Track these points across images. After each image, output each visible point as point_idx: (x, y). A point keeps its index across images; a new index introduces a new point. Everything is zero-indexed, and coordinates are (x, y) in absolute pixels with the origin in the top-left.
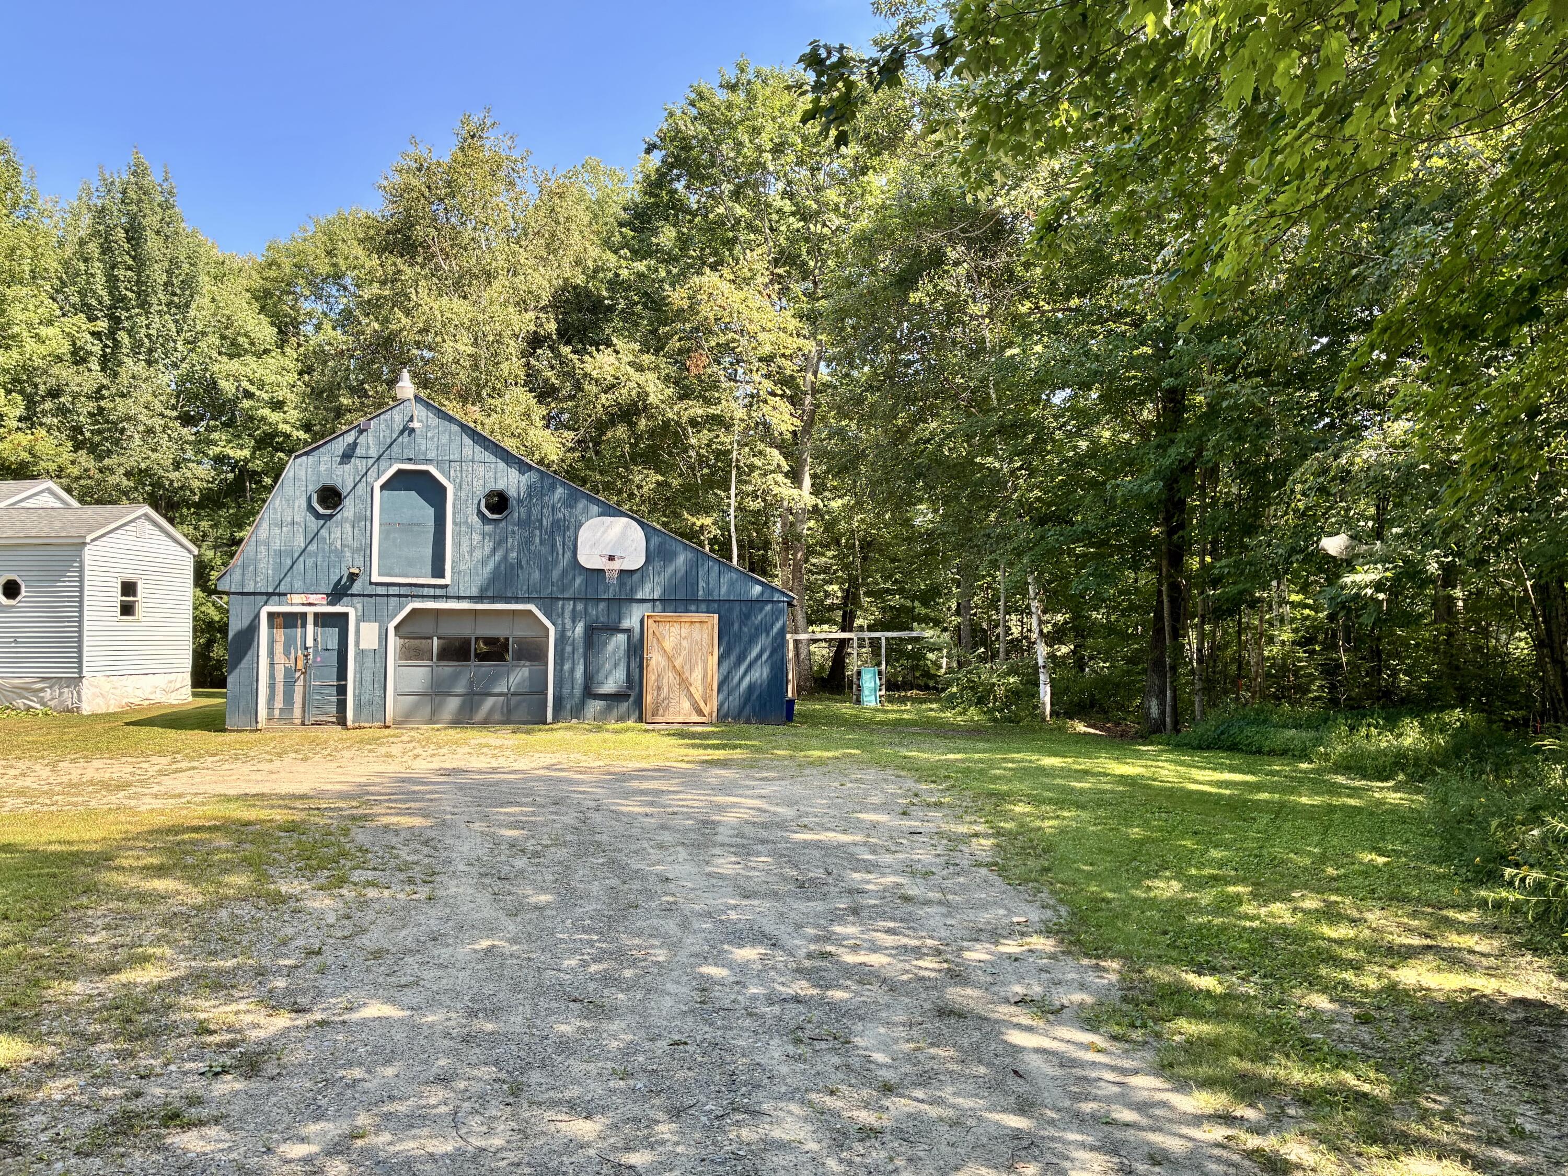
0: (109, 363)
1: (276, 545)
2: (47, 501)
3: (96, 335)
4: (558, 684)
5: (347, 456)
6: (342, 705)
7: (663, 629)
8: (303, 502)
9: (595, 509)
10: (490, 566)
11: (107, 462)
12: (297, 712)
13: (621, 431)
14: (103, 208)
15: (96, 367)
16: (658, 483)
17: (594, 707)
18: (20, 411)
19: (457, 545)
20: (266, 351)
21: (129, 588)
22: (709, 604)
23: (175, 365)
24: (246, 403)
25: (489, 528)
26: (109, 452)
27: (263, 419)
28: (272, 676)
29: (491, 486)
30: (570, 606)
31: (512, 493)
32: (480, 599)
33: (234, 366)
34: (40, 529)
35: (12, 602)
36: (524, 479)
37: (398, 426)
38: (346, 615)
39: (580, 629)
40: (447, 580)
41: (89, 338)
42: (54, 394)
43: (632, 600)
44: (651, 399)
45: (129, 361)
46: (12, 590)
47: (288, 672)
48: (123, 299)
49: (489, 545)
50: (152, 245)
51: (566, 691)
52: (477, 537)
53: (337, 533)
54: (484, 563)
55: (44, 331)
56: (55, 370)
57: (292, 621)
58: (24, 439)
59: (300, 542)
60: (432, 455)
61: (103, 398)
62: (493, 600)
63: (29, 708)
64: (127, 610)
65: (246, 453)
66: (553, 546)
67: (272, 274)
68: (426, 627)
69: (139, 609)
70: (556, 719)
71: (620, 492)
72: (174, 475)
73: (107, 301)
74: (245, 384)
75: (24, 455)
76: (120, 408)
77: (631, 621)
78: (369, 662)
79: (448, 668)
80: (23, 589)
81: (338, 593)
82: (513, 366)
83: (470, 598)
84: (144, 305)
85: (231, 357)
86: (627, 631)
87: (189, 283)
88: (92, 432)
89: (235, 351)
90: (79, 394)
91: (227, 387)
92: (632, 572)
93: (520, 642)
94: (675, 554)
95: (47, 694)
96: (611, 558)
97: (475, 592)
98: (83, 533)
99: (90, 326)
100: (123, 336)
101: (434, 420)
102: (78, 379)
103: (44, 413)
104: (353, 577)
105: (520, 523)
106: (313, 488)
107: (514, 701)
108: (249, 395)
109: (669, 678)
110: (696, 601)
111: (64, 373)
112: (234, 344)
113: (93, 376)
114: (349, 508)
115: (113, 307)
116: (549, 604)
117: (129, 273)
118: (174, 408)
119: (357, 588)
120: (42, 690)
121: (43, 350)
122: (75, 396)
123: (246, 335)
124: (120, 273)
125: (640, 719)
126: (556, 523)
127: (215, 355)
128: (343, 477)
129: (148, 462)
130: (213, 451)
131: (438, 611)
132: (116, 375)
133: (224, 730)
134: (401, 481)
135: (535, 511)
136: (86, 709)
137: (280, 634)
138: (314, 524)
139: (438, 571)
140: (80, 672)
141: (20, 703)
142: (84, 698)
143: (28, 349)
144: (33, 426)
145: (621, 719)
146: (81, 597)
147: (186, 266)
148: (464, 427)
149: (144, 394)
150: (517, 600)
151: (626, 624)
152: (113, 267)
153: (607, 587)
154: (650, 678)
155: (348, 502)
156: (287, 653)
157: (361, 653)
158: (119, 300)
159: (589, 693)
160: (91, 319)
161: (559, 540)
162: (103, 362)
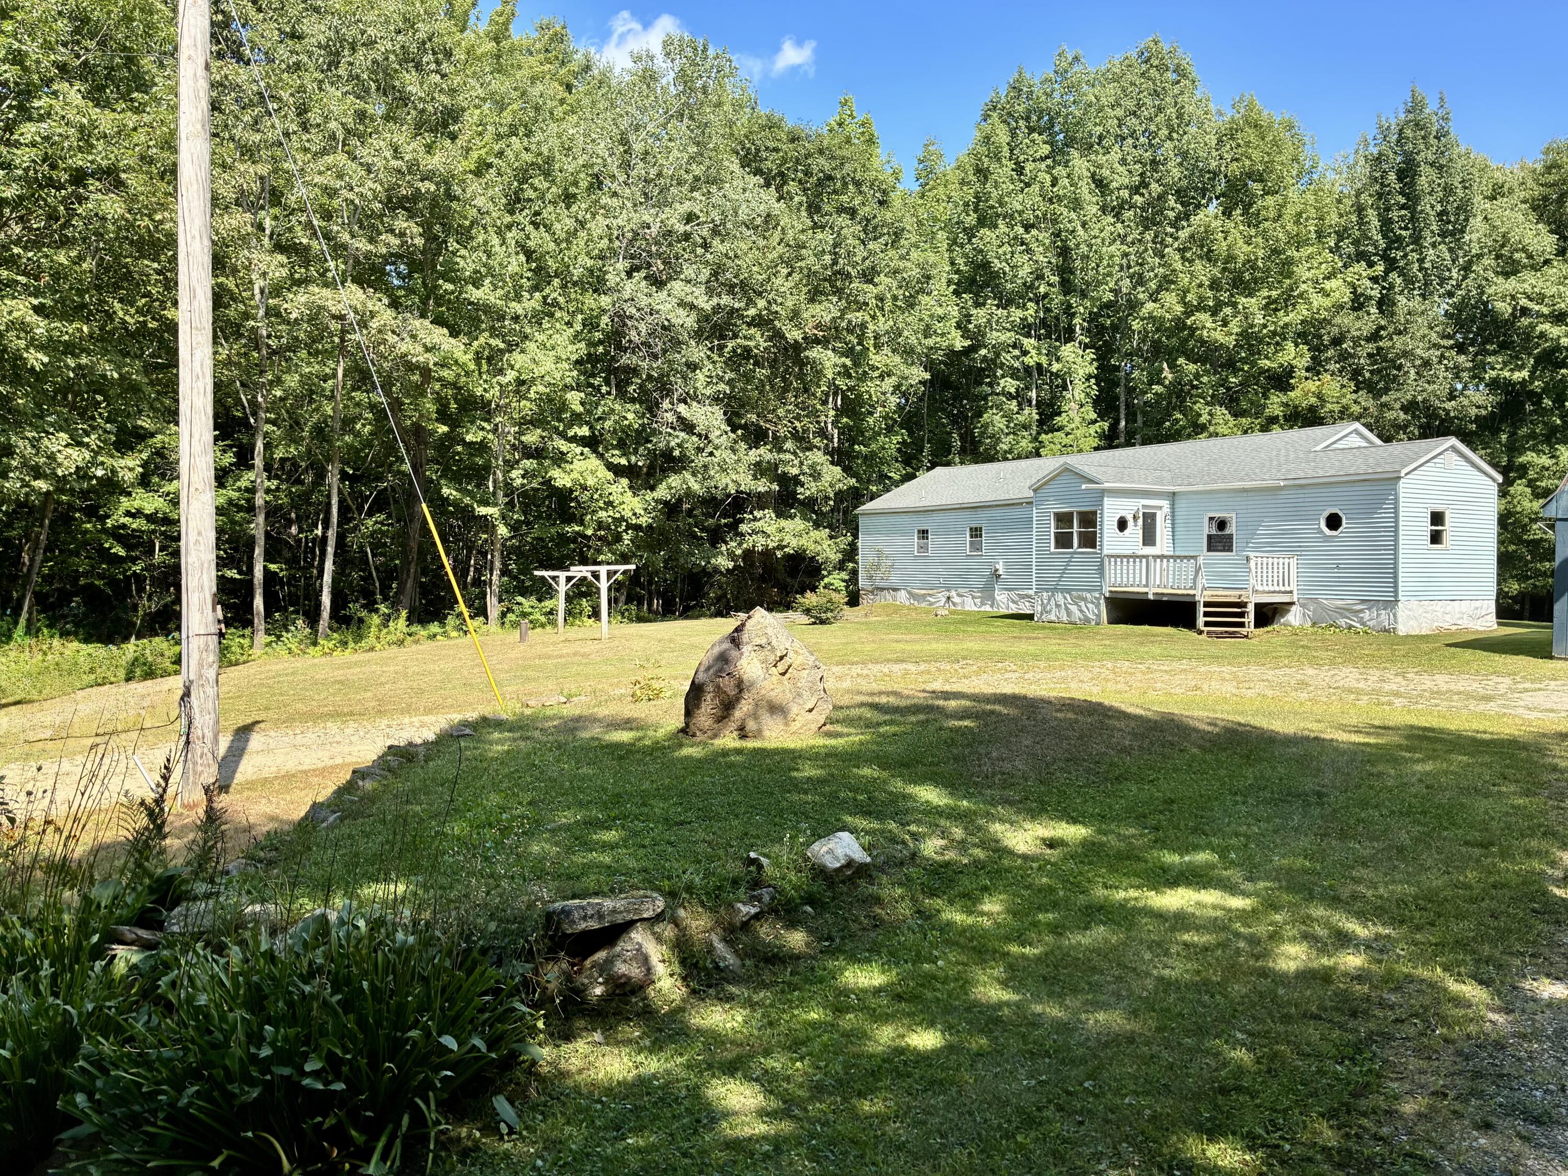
0: (1385, 304)
2: (1355, 441)
3: (1375, 280)
11: (1384, 399)
14: (1380, 154)
15: (1373, 310)
18: (1306, 361)
20: (1547, 262)
21: (1437, 518)
23: (1450, 294)
24: (1525, 321)
26: (1386, 390)
27: (1542, 335)
33: (1511, 285)
34: (1359, 467)
35: (1334, 533)
41: (1368, 283)
42: (1337, 341)
45: (1403, 299)
46: (1334, 522)
48: (1399, 239)
50: (1426, 178)
55: (1328, 285)
56: (1338, 320)
58: (1312, 386)
61: (1381, 338)
63: (1350, 627)
64: (1436, 538)
65: (1525, 374)
67: (1551, 178)
69: (1446, 537)
72: (1449, 405)
73: (1382, 244)
74: (1524, 302)
75: (1313, 400)
76: (1398, 345)
80: (1344, 521)
84: (1417, 239)
85: (1507, 275)
87: (1464, 208)
88: (1372, 372)
89: (1510, 269)
90: (1359, 338)
91: (1503, 308)
95: (1366, 615)
98: (1397, 468)
99: (1370, 272)
100: (1398, 276)
102: (1358, 324)
103: (1328, 360)
108: (1525, 311)
111: (1346, 320)
112: (1510, 261)
113: (1372, 317)
115: (1389, 248)
117: (1403, 212)
118: (1449, 337)
120: (1361, 611)
121: (1327, 302)
122: (1356, 342)
123: (1524, 249)
124: (1394, 215)
127: (1490, 274)
129: (1425, 395)
130: (1490, 374)
132: (1393, 314)
133: (1552, 658)
136: (1402, 630)
140: (1396, 596)
141: (1342, 622)
142: (1400, 620)
143: (1315, 304)
144: (1318, 373)
146: (1396, 527)
147: (1460, 192)
149: (1420, 326)
152: (1388, 209)
158: (1395, 242)
160: (1371, 265)
162: (1380, 304)
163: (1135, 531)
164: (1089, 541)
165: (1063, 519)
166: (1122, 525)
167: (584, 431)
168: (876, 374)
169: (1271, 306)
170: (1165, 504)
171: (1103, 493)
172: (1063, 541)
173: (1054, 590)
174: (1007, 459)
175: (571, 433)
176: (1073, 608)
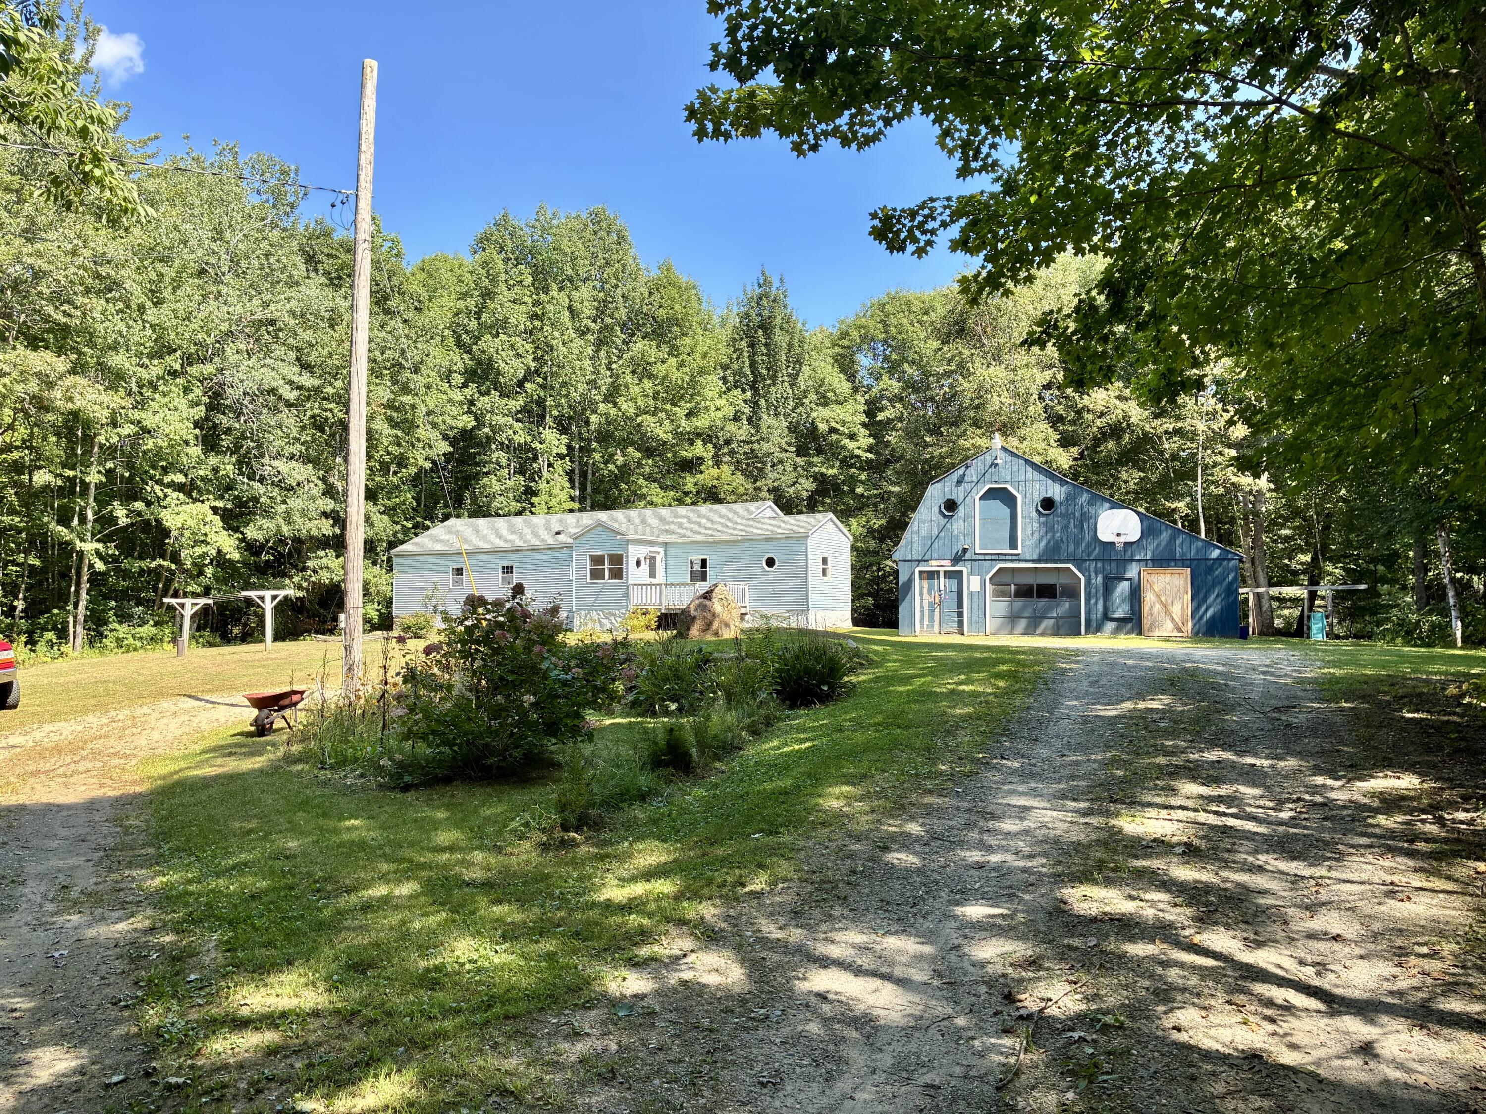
0: (754, 419)
1: (923, 533)
2: (769, 512)
3: (746, 401)
4: (1088, 613)
5: (960, 482)
6: (961, 623)
7: (1154, 578)
8: (936, 509)
9: (1107, 505)
10: (1044, 543)
12: (936, 627)
13: (1111, 444)
15: (745, 422)
16: (1141, 479)
17: (1110, 626)
18: (710, 454)
19: (1025, 529)
20: (845, 400)
21: (825, 561)
22: (1183, 562)
24: (834, 437)
25: (1043, 520)
26: (757, 478)
27: (845, 447)
28: (922, 607)
29: (1044, 495)
30: (1093, 565)
31: (1057, 498)
32: (1038, 561)
33: (826, 412)
34: (783, 529)
35: (772, 569)
36: (1064, 489)
37: (988, 463)
38: (961, 572)
39: (1100, 579)
40: (1019, 551)
41: (742, 403)
42: (727, 442)
43: (1133, 561)
44: (1133, 420)
45: (765, 417)
46: (770, 562)
47: (931, 604)
48: (760, 375)
49: (1043, 530)
50: (778, 337)
51: (1093, 617)
52: (1036, 525)
53: (955, 526)
54: (1040, 540)
55: (718, 402)
56: (727, 428)
57: (932, 575)
58: (714, 472)
59: (935, 531)
60: (1008, 478)
61: (753, 442)
62: (1046, 562)
64: (824, 573)
65: (834, 471)
66: (1082, 528)
67: (845, 343)
68: (1006, 578)
69: (829, 572)
70: (1087, 632)
71: (1111, 487)
73: (751, 378)
74: (833, 424)
75: (715, 482)
76: (763, 448)
77: (1132, 572)
78: (975, 599)
79: (1019, 603)
80: (776, 562)
81: (957, 559)
82: (1036, 409)
83: (1033, 561)
84: (774, 378)
85: (823, 406)
86: (1130, 579)
89: (824, 402)
90: (740, 441)
91: (822, 427)
92: (1132, 543)
93: (1064, 587)
94: (1160, 532)
95: (790, 620)
96: (1119, 535)
97: (1035, 557)
98: (806, 530)
99: (743, 396)
100: (762, 402)
101: (1009, 458)
102: (739, 431)
103: (723, 455)
104: (965, 550)
105: (1062, 516)
106: (942, 501)
107: (1061, 622)
108: (834, 430)
109: (1157, 607)
110: (1175, 560)
111: (731, 428)
112: (824, 397)
113: (746, 427)
114: (961, 511)
115: (755, 382)
116: (1079, 563)
118: (791, 445)
119: (968, 556)
120: (788, 617)
121: (720, 415)
122: (738, 443)
123: (832, 390)
124: (759, 359)
125: (1140, 633)
126: (1083, 515)
127: (814, 406)
128: (958, 494)
129: (778, 482)
130: (814, 470)
131: (1013, 569)
132: (758, 426)
134: (991, 494)
135: (1071, 508)
137: (925, 583)
138: (942, 521)
139: (1014, 545)
140: (808, 607)
141: (776, 624)
142: (809, 622)
143: (713, 415)
144: (718, 463)
145: (1127, 633)
146: (807, 566)
147: (797, 348)
148: (1026, 461)
150: (1061, 561)
151: (1129, 575)
152: (755, 355)
153: (1117, 552)
154: (1146, 609)
155: (961, 508)
156: (930, 593)
157: (971, 594)
158: (758, 377)
159: (1106, 617)
160: (744, 391)
161: (1086, 525)
162: (750, 420)
163: (645, 567)
164: (617, 574)
165: (597, 560)
166: (638, 564)
167: (180, 478)
168: (421, 445)
169: (690, 415)
170: (661, 550)
171: (628, 541)
172: (597, 575)
173: (590, 609)
174: (498, 515)
175: (167, 479)
176: (605, 621)
